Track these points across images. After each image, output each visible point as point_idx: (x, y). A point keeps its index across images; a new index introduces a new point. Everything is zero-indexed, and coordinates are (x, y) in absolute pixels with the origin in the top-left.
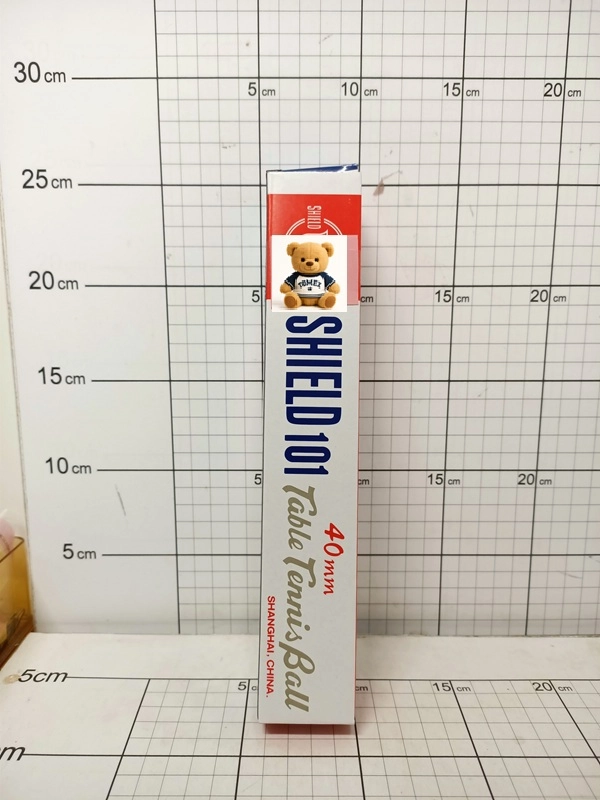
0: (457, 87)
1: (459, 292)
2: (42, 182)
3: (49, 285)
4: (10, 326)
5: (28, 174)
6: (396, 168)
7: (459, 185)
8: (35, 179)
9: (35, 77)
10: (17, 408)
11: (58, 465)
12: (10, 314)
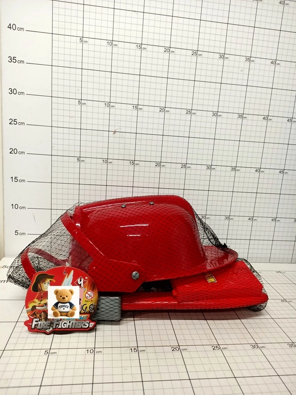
0: (136, 107)
1: (136, 162)
2: (15, 123)
3: (16, 152)
4: (3, 164)
5: (11, 120)
6: (119, 127)
7: (136, 133)
8: (13, 122)
9: (15, 93)
10: (3, 189)
11: (15, 206)
12: (3, 160)
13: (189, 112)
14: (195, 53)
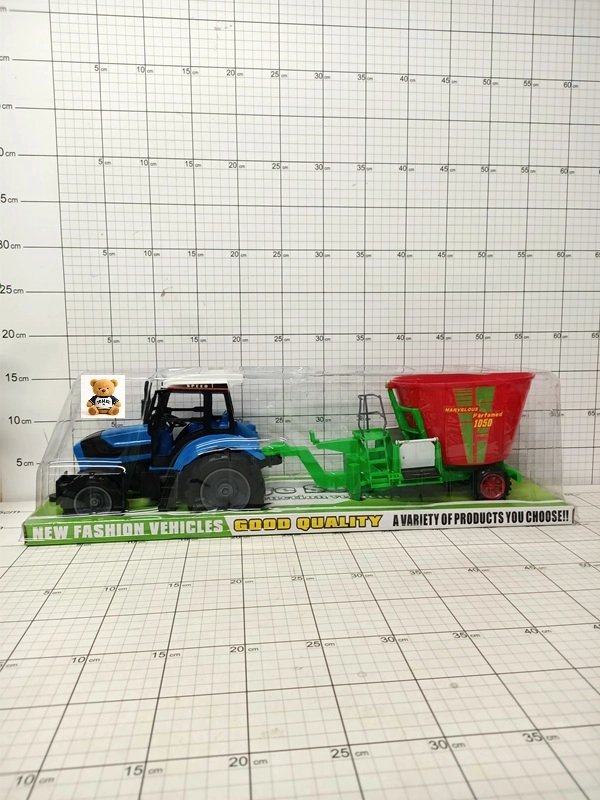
0: (194, 252)
1: (201, 338)
2: (9, 291)
3: (12, 335)
5: (3, 288)
6: (170, 286)
7: (197, 293)
8: (6, 289)
11: (15, 420)
13: (278, 253)
14: (278, 165)
